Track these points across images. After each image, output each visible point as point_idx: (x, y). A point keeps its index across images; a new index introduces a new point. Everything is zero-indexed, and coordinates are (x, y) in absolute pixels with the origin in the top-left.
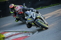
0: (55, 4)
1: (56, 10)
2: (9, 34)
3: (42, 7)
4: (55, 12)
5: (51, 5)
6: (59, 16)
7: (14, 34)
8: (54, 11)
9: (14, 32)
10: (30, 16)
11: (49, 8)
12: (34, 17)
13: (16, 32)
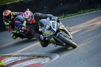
0: (87, 10)
1: (89, 20)
2: (11, 60)
3: (65, 15)
4: (87, 24)
5: (81, 11)
6: (94, 30)
7: (19, 59)
8: (85, 21)
9: (19, 56)
10: (48, 27)
11: (77, 17)
12: (54, 29)
13: (22, 56)
